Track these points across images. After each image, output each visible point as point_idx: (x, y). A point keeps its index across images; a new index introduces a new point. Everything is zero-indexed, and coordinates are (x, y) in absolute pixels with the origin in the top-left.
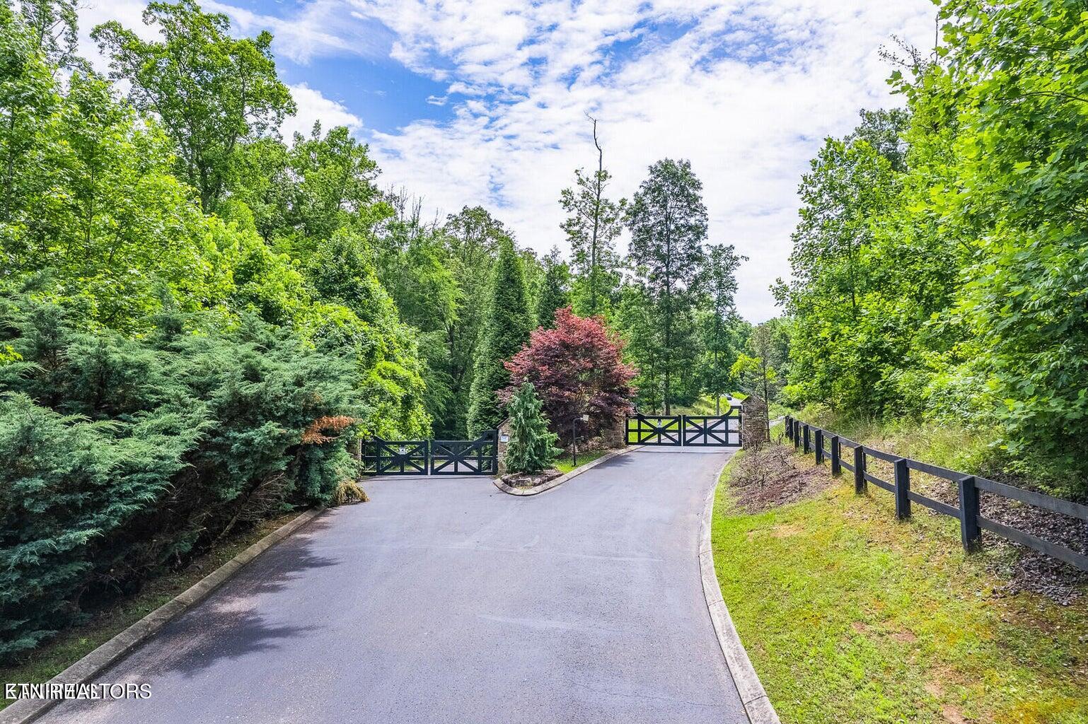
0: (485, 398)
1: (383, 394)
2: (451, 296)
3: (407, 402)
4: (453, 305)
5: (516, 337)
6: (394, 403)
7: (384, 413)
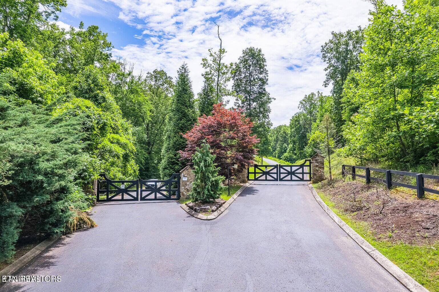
0: (171, 155)
1: (111, 152)
2: (147, 108)
3: (126, 157)
4: (149, 113)
5: (188, 121)
6: (118, 158)
7: (113, 164)
